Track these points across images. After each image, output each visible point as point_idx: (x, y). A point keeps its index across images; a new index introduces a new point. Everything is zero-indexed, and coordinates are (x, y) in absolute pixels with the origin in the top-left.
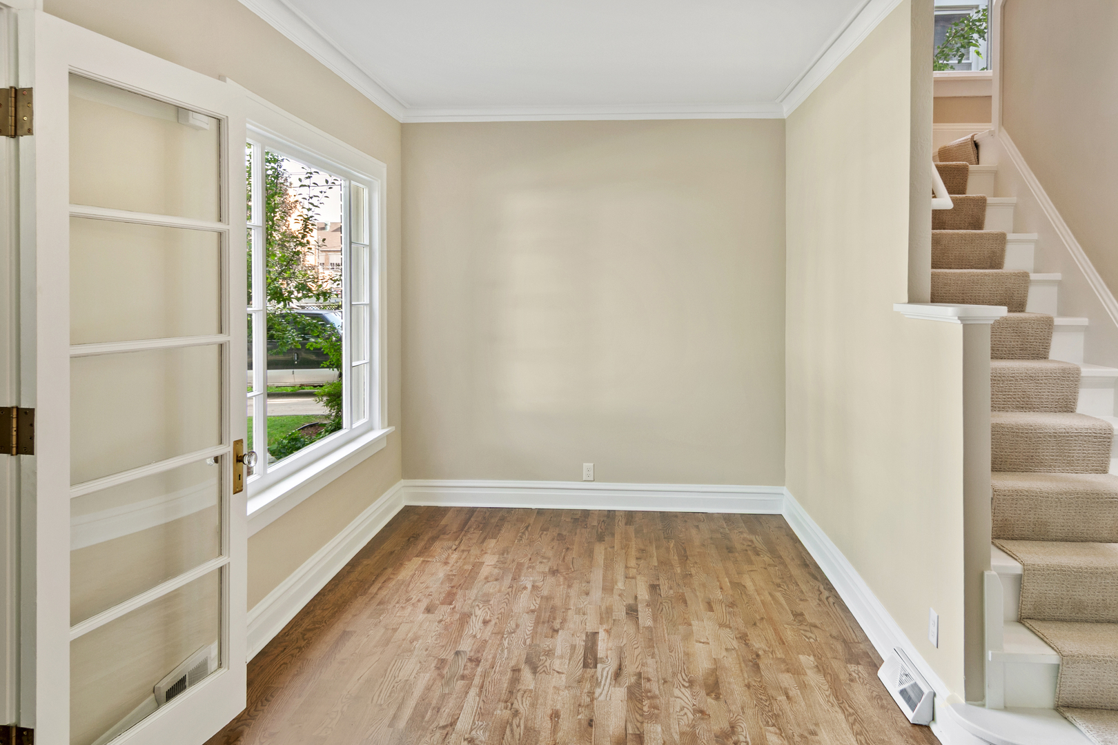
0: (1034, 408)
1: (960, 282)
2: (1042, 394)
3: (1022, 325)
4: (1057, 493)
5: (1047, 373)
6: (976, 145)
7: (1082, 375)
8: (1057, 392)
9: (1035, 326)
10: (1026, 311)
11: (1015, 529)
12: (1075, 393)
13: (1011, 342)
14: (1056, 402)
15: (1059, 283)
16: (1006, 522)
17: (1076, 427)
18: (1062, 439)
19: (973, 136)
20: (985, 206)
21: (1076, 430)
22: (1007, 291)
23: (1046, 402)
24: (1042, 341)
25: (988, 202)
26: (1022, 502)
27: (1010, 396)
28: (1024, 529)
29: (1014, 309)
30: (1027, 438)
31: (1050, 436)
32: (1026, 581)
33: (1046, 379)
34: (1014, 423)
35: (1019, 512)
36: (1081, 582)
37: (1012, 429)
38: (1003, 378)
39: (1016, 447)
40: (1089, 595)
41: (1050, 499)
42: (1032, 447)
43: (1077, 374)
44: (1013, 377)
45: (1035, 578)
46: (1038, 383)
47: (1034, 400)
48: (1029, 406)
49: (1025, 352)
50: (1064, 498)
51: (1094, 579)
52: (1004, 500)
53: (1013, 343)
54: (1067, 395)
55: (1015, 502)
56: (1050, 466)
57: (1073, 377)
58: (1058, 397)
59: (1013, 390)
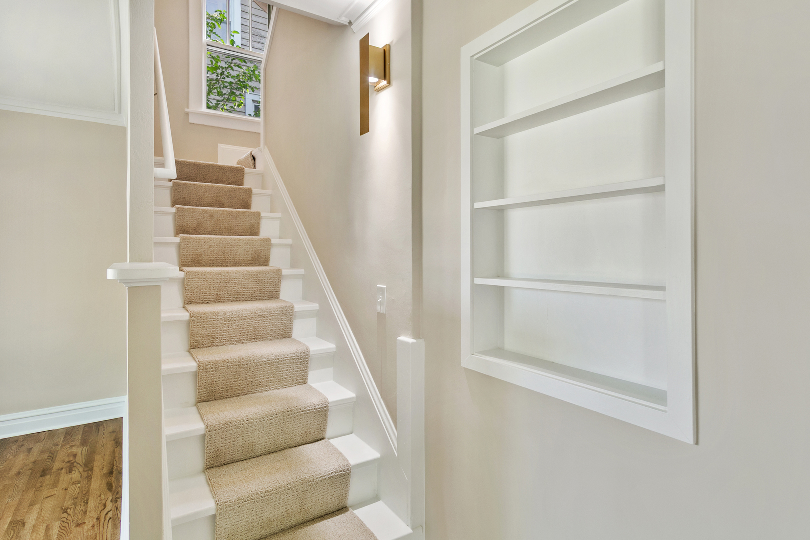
0: (263, 338)
1: (221, 245)
2: (268, 327)
3: (260, 276)
4: (261, 418)
5: (271, 312)
6: (254, 159)
7: (295, 311)
8: (279, 325)
9: (269, 277)
10: (270, 265)
11: (227, 455)
12: (291, 324)
13: (253, 288)
14: (278, 332)
15: (291, 246)
16: (218, 453)
17: (284, 354)
18: (275, 364)
19: (252, 152)
20: (251, 195)
21: (284, 356)
22: (256, 251)
23: (271, 333)
24: (275, 287)
25: (253, 192)
26: (231, 432)
27: (244, 332)
28: (234, 453)
29: (262, 264)
30: (247, 368)
31: (265, 364)
32: (219, 520)
33: (270, 317)
34: (237, 358)
35: (229, 441)
36: (268, 504)
37: (236, 362)
38: (238, 318)
39: (239, 377)
40: (275, 512)
41: (254, 424)
42: (252, 375)
43: (292, 310)
44: (246, 317)
45: (227, 514)
46: (264, 320)
47: (263, 332)
48: (259, 337)
49: (263, 295)
50: (266, 420)
51: (279, 498)
52: (215, 434)
53: (255, 289)
54: (285, 326)
55: (225, 434)
56: (267, 386)
57: (289, 313)
58: (279, 329)
59: (247, 327)
